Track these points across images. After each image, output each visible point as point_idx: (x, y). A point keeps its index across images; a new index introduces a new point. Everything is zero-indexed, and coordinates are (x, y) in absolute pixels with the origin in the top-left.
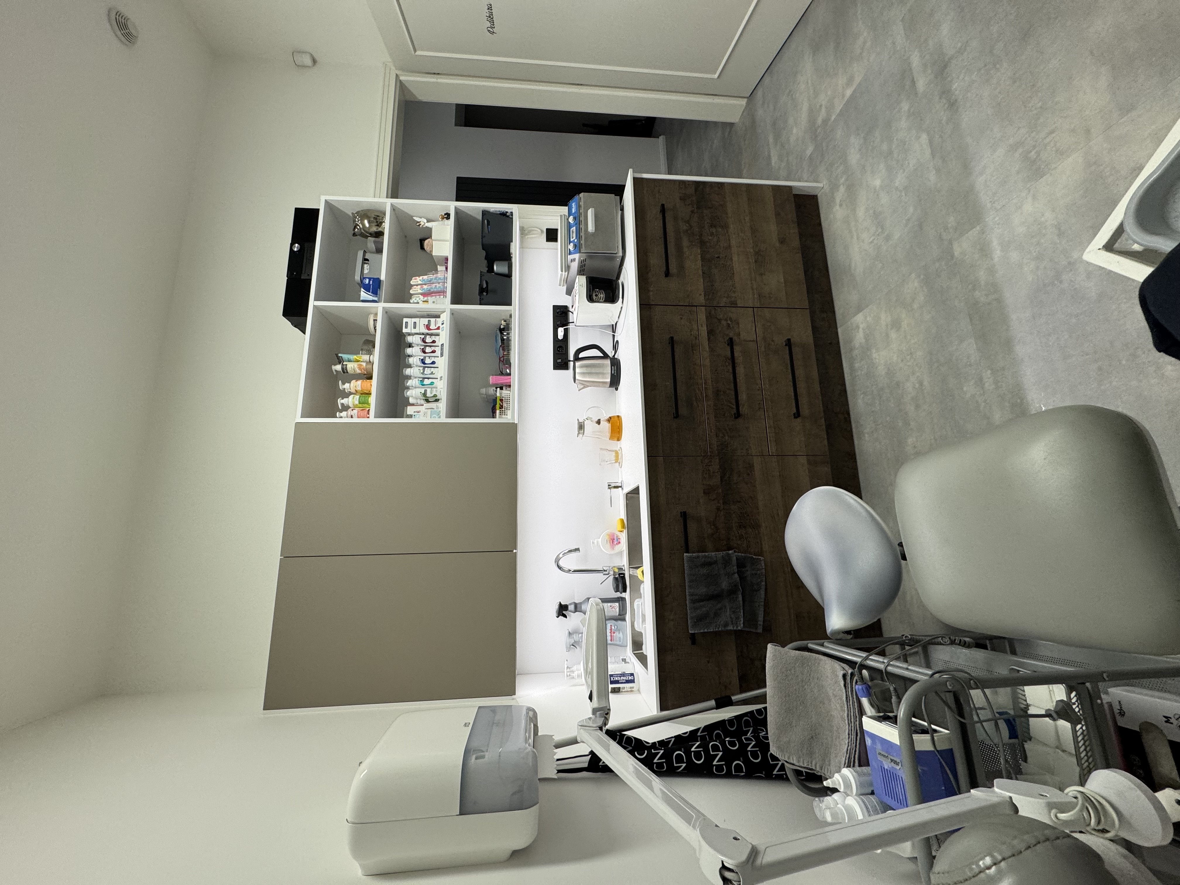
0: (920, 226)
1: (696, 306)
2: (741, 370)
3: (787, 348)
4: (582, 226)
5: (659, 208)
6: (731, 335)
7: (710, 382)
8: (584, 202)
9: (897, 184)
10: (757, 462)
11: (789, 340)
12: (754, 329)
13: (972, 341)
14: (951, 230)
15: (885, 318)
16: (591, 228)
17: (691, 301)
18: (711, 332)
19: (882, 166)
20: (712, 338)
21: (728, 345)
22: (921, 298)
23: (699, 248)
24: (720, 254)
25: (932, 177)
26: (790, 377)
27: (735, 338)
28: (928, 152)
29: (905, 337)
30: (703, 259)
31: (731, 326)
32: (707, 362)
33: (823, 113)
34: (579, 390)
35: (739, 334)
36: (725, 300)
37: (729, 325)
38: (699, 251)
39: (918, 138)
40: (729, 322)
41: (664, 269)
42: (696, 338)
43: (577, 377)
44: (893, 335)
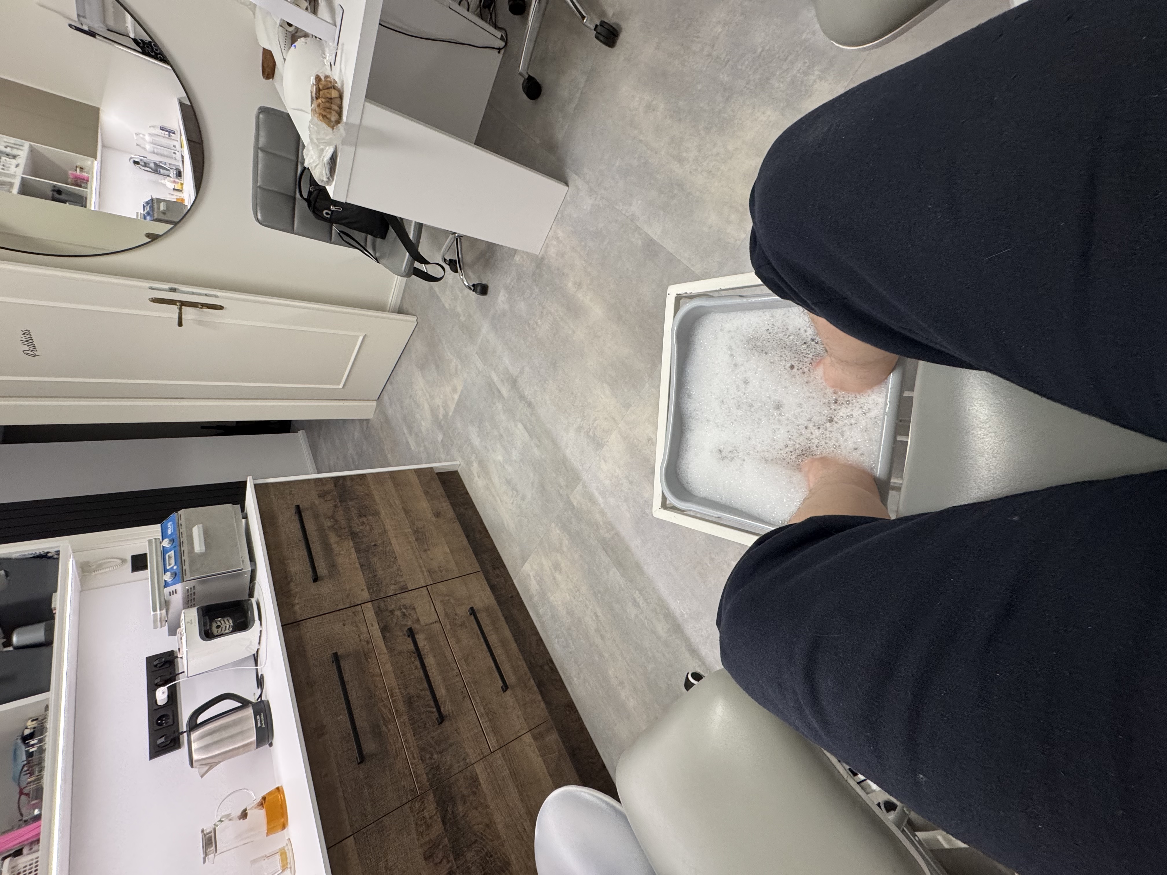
0: (543, 486)
1: (361, 604)
2: (430, 661)
3: (472, 617)
4: (185, 548)
5: (293, 510)
6: (409, 623)
7: (397, 690)
8: (186, 520)
9: (514, 458)
10: (479, 769)
11: (472, 608)
12: (433, 609)
13: (614, 569)
14: (564, 488)
15: (547, 564)
16: (199, 547)
17: (352, 600)
18: (385, 629)
19: (499, 446)
20: (388, 635)
21: (409, 636)
22: (566, 542)
23: (351, 540)
24: (376, 541)
25: (537, 452)
26: (485, 646)
27: (415, 626)
28: (526, 435)
29: (568, 576)
30: (358, 551)
31: (407, 614)
32: (389, 667)
33: (442, 411)
34: (202, 777)
35: (418, 620)
36: (392, 587)
37: (404, 615)
38: (351, 544)
39: (516, 426)
40: (404, 610)
41: (310, 574)
42: (368, 642)
43: (195, 757)
44: (558, 576)
